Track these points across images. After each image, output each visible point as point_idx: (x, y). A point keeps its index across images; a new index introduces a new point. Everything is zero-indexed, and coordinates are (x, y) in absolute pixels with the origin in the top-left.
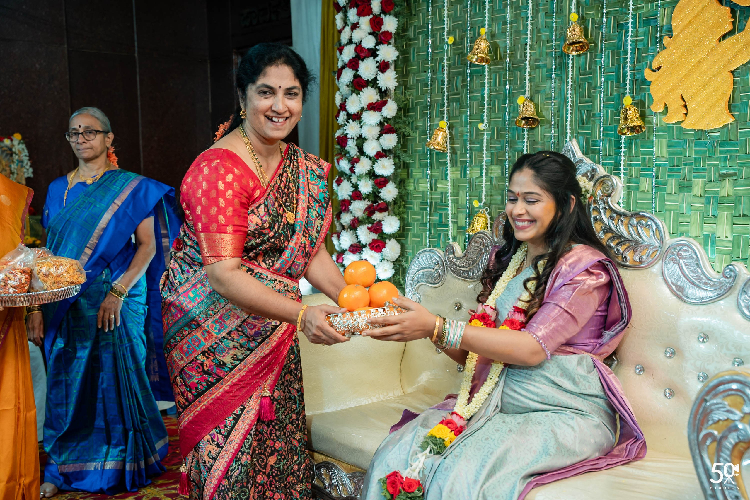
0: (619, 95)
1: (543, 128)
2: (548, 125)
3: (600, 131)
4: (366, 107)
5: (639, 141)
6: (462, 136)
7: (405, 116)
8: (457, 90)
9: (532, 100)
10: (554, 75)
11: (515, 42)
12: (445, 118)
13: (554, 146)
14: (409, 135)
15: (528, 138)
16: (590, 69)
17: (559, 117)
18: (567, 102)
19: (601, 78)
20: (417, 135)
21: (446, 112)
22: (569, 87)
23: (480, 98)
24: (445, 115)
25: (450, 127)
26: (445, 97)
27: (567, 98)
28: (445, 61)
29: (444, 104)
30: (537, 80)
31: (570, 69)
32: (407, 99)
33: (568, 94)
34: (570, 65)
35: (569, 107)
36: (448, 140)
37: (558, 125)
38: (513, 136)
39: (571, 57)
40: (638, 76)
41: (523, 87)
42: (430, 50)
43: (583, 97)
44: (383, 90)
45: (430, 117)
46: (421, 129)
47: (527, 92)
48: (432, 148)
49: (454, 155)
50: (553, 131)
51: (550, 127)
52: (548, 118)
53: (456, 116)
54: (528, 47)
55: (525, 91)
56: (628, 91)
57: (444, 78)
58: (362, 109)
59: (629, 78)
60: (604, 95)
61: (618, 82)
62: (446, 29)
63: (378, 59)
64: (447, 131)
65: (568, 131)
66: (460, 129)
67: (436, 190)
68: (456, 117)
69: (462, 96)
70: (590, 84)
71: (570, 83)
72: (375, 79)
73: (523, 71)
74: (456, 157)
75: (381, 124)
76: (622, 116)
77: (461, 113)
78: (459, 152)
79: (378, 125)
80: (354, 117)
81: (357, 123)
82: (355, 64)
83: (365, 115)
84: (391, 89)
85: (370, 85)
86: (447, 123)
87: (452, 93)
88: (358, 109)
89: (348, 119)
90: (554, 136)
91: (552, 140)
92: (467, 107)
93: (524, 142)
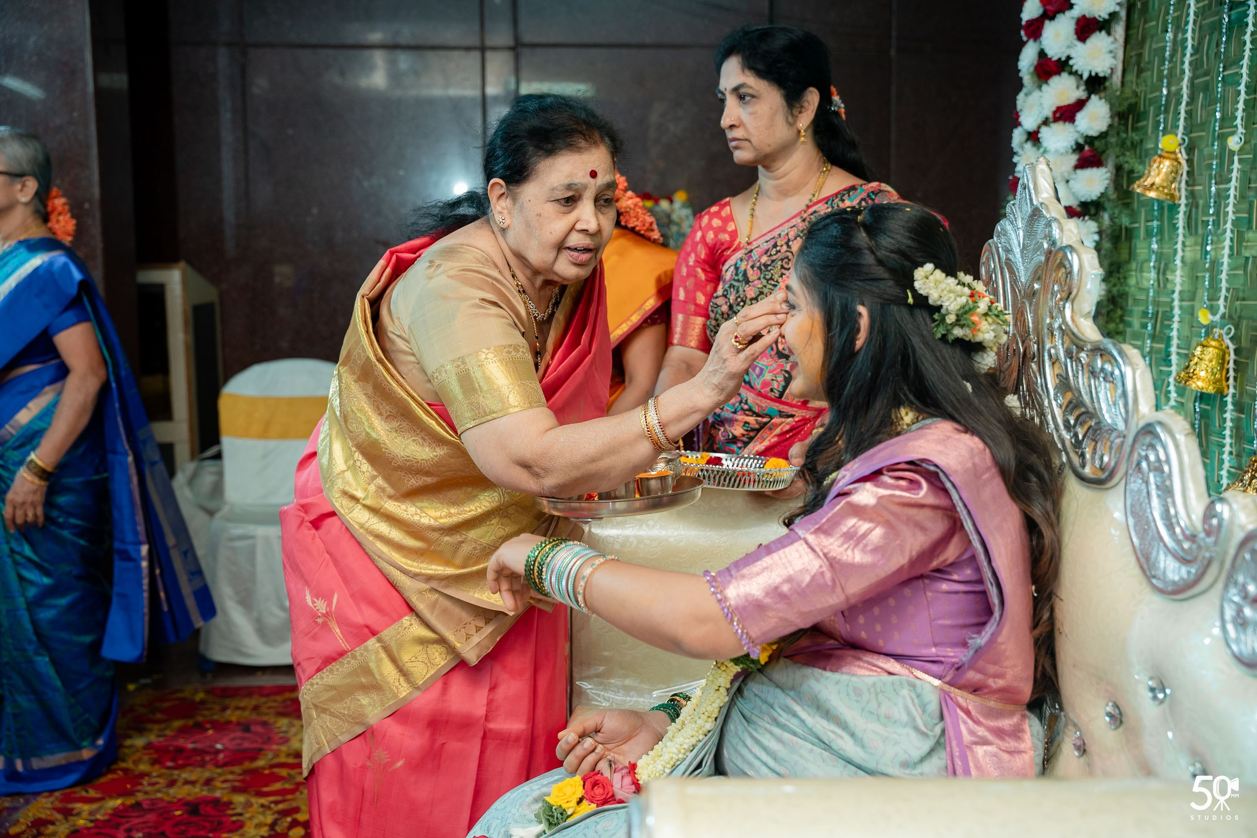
4: (1050, 115)
6: (1207, 167)
8: (1208, 65)
12: (1181, 129)
21: (1183, 115)
24: (1181, 123)
25: (1190, 150)
26: (1185, 83)
28: (1192, 2)
29: (1182, 96)
36: (1184, 177)
44: (1085, 78)
49: (1194, 210)
53: (1203, 124)
57: (1187, 39)
58: (1046, 122)
63: (1076, 12)
64: (1183, 157)
66: (1206, 152)
67: (1165, 286)
68: (1203, 126)
69: (1212, 78)
72: (1069, 58)
74: (1197, 214)
75: (1079, 149)
77: (1207, 115)
78: (1201, 202)
79: (1074, 151)
80: (1033, 137)
81: (1035, 149)
82: (1035, 29)
83: (1045, 134)
84: (1101, 75)
85: (1067, 68)
86: (1184, 140)
87: (1200, 71)
88: (1040, 121)
89: (1027, 140)
92: (1217, 101)
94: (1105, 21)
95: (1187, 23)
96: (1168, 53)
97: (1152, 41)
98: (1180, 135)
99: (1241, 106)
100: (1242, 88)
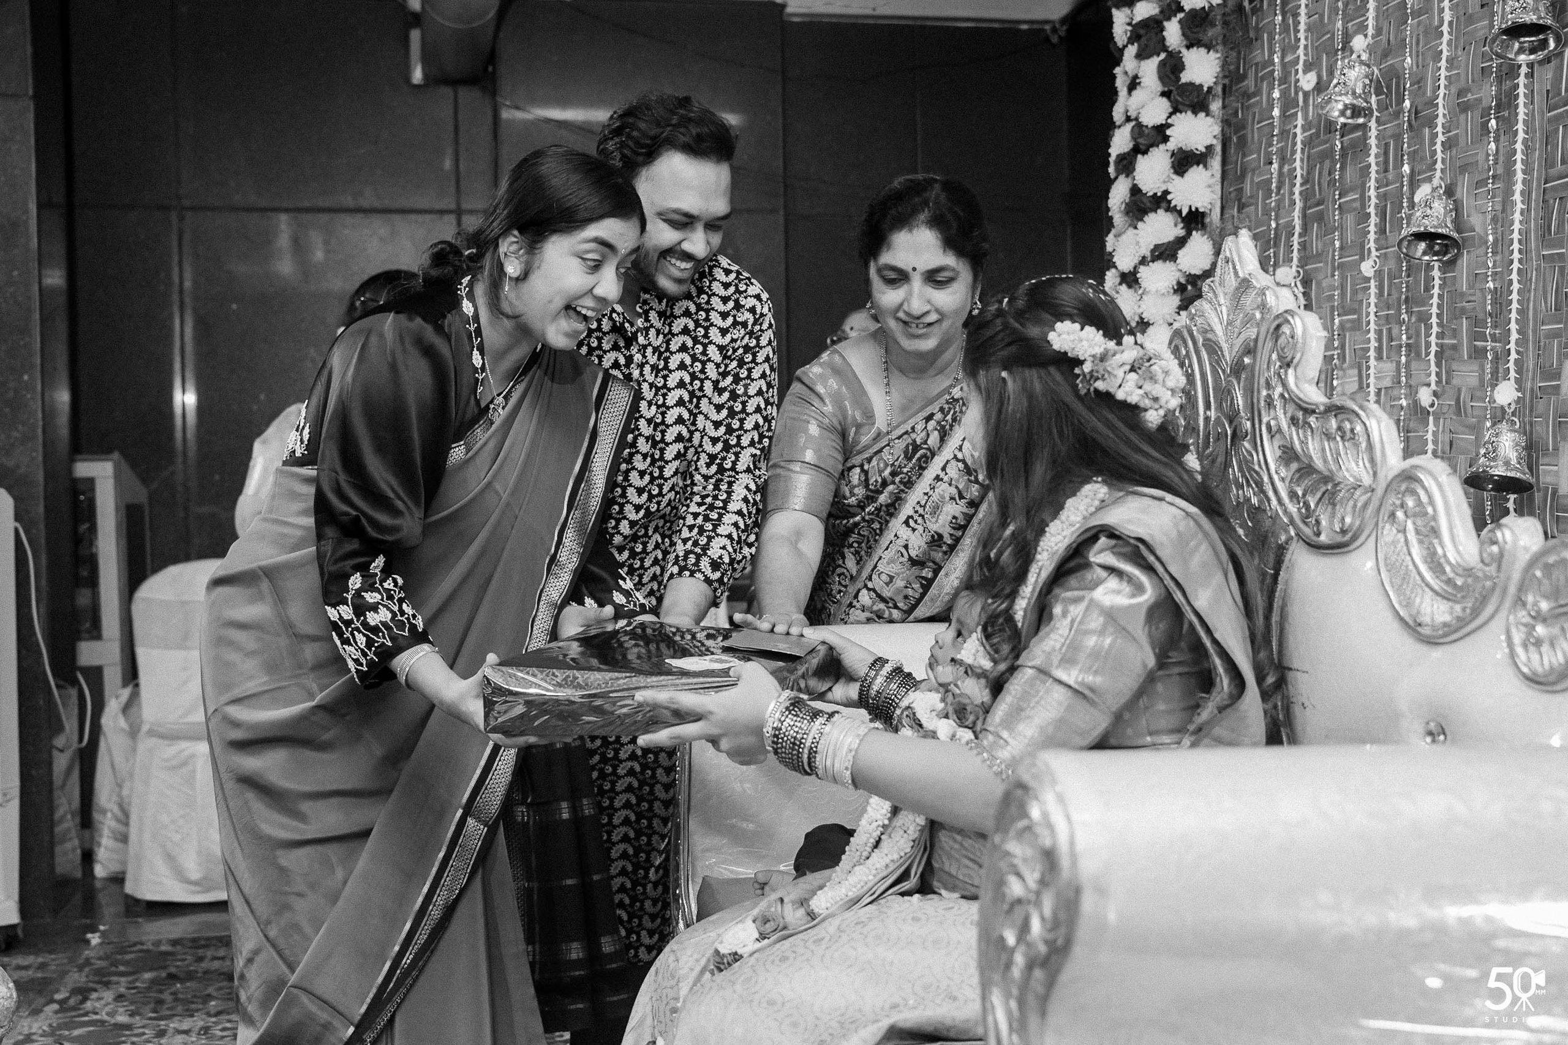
1: (1471, 257)
2: (1482, 249)
4: (1148, 254)
6: (1327, 299)
8: (1320, 194)
9: (1449, 192)
10: (1493, 122)
11: (1424, 60)
12: (1295, 260)
15: (1441, 287)
21: (1296, 247)
22: (1519, 146)
23: (1357, 205)
24: (1295, 255)
25: (1306, 282)
26: (1297, 213)
27: (1517, 173)
28: (1298, 130)
29: (1294, 228)
30: (1462, 142)
31: (1521, 100)
34: (1521, 90)
35: (1517, 197)
39: (1524, 70)
41: (1432, 163)
42: (1276, 112)
43: (1554, 164)
44: (1184, 214)
47: (1438, 174)
50: (1490, 262)
51: (1485, 252)
52: (1481, 231)
53: (1319, 255)
54: (1443, 63)
55: (1434, 172)
57: (1295, 169)
58: (1143, 261)
62: (1302, 58)
63: (1172, 145)
65: (1516, 256)
66: (1324, 283)
68: (1319, 257)
71: (1521, 136)
72: (1166, 193)
75: (1180, 289)
77: (1324, 245)
79: (1175, 291)
80: (1130, 279)
81: (1131, 291)
82: (1127, 163)
83: (1144, 273)
84: (1201, 210)
85: (1164, 205)
86: (1298, 272)
87: (1312, 201)
88: (1136, 261)
89: (1120, 284)
90: (1495, 274)
91: (1491, 285)
92: (1334, 229)
93: (1432, 297)
94: (1202, 154)
95: (1294, 152)
96: (1274, 185)
97: (1253, 175)
98: (1294, 268)
99: (1372, 229)
100: (1372, 210)
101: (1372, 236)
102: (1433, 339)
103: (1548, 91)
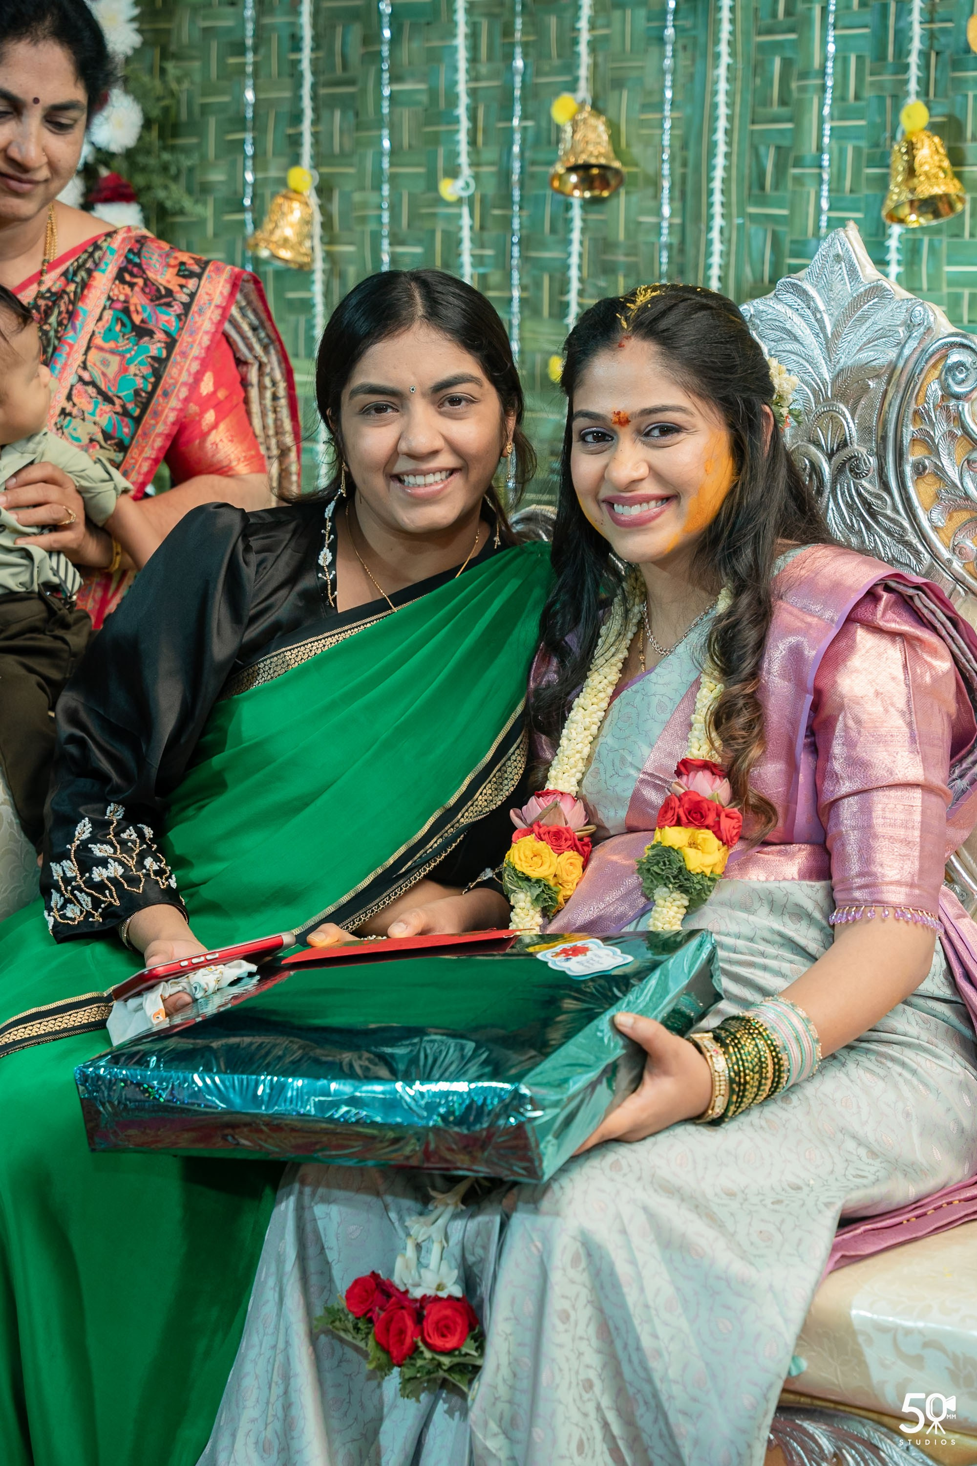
0: (881, 99)
1: (634, 198)
2: (650, 191)
3: (819, 210)
5: (944, 243)
6: (363, 220)
7: (165, 148)
8: (345, 67)
9: (597, 109)
10: (670, 32)
12: (306, 160)
13: (669, 257)
14: (182, 212)
15: (583, 231)
16: (788, 13)
17: (684, 164)
18: (714, 119)
19: (824, 43)
20: (207, 211)
22: (722, 72)
23: (424, 98)
24: (307, 150)
26: (306, 92)
27: (715, 106)
29: (302, 112)
30: (615, 46)
32: (172, 94)
33: (715, 93)
35: (720, 136)
36: (317, 230)
37: (683, 193)
38: (534, 223)
40: (943, 40)
41: (570, 65)
43: (766, 102)
45: (254, 157)
46: (222, 192)
47: (583, 84)
48: (264, 253)
50: (666, 211)
51: (657, 196)
52: (651, 170)
53: (343, 154)
55: (576, 80)
56: (913, 86)
57: (300, 26)
59: (916, 45)
60: (833, 99)
61: (881, 57)
64: (314, 201)
65: (717, 210)
66: (357, 197)
68: (344, 157)
69: (364, 91)
70: (787, 64)
71: (725, 60)
73: (568, 15)
76: (899, 165)
77: (358, 143)
86: (312, 176)
87: (331, 77)
90: (671, 226)
91: (664, 239)
92: (379, 124)
93: (569, 242)
98: (308, 170)
99: (463, 137)
100: (462, 111)
101: (463, 147)
102: (573, 297)
103: (756, 10)
